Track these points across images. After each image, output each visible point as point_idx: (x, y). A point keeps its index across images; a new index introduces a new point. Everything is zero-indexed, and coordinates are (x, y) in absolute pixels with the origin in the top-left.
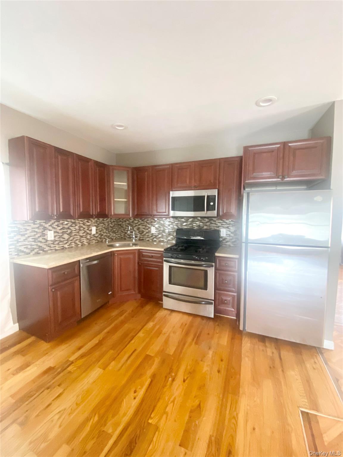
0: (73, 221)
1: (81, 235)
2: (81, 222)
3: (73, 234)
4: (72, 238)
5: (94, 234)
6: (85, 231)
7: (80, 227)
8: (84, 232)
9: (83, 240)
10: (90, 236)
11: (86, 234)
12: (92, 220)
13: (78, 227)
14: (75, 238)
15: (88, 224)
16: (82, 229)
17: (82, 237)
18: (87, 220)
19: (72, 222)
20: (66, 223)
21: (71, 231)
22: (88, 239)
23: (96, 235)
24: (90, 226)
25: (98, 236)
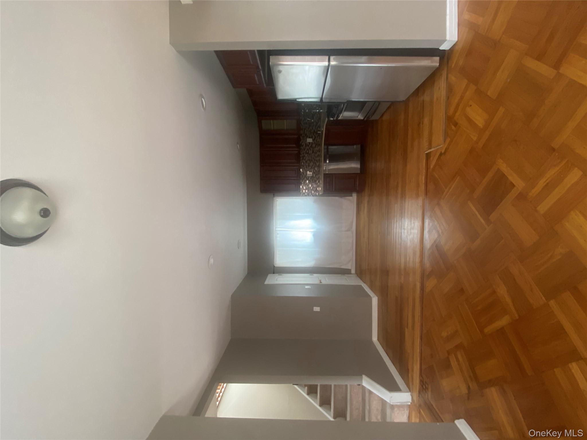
0: (302, 158)
1: (312, 152)
2: (303, 152)
3: (311, 159)
4: (313, 160)
5: (313, 140)
6: (310, 148)
7: (306, 153)
8: (310, 150)
9: (315, 150)
10: (313, 144)
11: (312, 148)
12: (302, 141)
13: (306, 154)
14: (313, 158)
15: (304, 145)
16: (307, 151)
17: (313, 152)
18: (302, 147)
19: (302, 160)
20: (303, 164)
21: (308, 161)
22: (315, 146)
23: (314, 137)
24: (306, 143)
25: (315, 136)
